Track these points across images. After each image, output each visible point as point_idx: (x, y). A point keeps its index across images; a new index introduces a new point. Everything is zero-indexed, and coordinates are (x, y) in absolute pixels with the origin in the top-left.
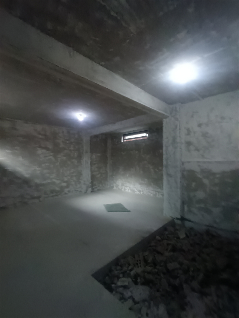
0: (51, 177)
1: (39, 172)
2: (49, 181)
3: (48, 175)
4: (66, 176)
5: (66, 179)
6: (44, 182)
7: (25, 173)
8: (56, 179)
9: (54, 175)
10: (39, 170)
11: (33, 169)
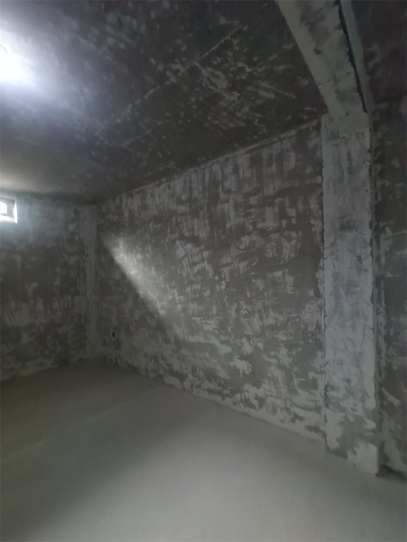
3: (198, 320)
7: (159, 305)
8: (218, 337)
9: (211, 325)
10: (180, 302)
11: (170, 297)
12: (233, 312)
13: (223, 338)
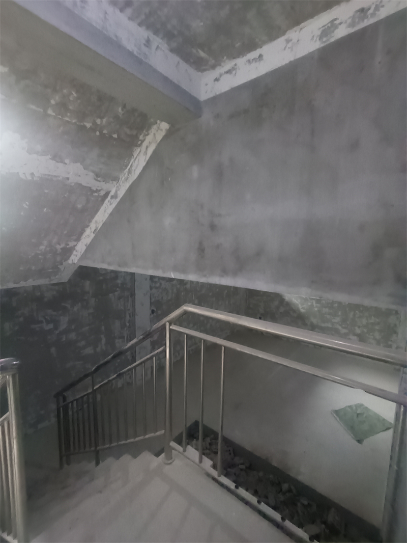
0: (334, 321)
1: (316, 309)
2: (330, 325)
3: (328, 317)
4: (359, 327)
5: (358, 331)
6: (323, 325)
7: (300, 306)
8: (340, 325)
9: (337, 320)
10: (316, 307)
11: (309, 304)
12: (351, 315)
13: (343, 326)
